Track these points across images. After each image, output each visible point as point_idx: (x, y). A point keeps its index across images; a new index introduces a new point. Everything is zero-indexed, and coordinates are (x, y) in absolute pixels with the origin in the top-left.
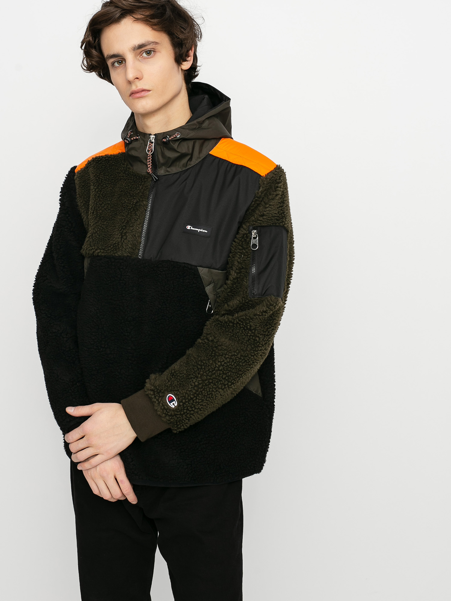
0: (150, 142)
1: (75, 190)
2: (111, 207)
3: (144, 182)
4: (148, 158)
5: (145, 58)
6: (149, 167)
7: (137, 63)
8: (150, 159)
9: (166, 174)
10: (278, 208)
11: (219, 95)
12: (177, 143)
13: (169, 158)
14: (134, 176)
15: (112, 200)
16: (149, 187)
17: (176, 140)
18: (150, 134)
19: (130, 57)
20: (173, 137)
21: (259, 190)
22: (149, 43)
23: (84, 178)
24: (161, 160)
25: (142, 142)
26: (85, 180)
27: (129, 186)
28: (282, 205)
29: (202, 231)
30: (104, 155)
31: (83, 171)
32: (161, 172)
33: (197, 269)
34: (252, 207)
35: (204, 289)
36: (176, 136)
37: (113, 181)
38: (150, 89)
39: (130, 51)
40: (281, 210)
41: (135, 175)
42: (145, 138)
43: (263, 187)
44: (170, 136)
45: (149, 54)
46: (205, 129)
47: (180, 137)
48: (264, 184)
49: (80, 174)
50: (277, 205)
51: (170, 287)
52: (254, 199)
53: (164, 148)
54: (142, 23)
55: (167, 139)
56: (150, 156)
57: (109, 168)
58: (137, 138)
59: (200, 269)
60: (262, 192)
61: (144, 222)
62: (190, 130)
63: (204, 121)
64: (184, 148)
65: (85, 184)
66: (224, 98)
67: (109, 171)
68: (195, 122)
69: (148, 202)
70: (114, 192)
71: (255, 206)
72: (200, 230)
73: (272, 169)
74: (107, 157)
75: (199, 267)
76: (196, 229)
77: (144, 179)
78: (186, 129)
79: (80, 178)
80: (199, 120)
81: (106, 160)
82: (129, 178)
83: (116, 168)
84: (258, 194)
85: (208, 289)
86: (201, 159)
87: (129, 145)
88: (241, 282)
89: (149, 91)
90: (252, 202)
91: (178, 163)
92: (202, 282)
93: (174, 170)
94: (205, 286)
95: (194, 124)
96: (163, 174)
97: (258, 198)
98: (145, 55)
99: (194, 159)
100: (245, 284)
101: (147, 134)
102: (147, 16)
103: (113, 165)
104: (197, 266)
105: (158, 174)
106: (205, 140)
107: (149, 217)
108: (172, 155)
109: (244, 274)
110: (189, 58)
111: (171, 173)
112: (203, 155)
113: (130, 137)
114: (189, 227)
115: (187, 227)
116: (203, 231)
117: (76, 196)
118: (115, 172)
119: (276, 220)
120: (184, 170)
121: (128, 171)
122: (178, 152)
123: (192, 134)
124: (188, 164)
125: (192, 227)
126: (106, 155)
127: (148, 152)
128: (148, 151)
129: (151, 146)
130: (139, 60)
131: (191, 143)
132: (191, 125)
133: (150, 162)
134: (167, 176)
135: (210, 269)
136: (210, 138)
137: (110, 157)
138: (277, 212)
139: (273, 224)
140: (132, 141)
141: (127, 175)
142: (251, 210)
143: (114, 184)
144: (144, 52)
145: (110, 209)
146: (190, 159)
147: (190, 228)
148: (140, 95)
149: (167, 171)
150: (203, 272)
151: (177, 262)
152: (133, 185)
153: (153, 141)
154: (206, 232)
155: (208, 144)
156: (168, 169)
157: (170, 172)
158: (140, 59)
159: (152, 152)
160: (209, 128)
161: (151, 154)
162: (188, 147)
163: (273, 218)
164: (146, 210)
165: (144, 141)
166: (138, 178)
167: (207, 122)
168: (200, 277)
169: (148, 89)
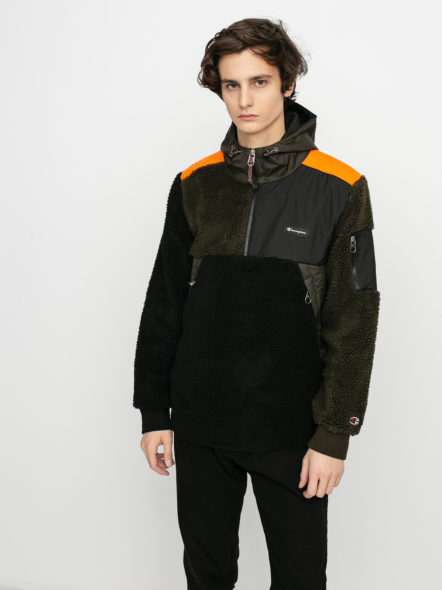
0: (251, 156)
1: (182, 196)
2: (216, 211)
3: (247, 190)
4: (249, 169)
5: (257, 87)
6: (250, 177)
7: (251, 91)
8: (250, 170)
9: (266, 182)
10: (366, 214)
11: (306, 112)
12: (275, 156)
13: (269, 169)
14: (237, 184)
15: (216, 203)
16: (251, 193)
17: (274, 154)
18: (251, 149)
19: (245, 86)
20: (273, 151)
21: (349, 198)
22: (264, 76)
23: (189, 186)
24: (262, 171)
25: (243, 155)
26: (190, 188)
27: (233, 192)
28: (368, 211)
29: (301, 232)
30: (206, 165)
31: (188, 179)
32: (261, 180)
33: (298, 265)
34: (345, 212)
35: (304, 282)
36: (274, 150)
37: (215, 187)
39: (246, 80)
40: (369, 215)
41: (239, 183)
42: (246, 152)
43: (352, 195)
44: (270, 151)
45: (260, 84)
46: (298, 143)
47: (278, 151)
48: (353, 192)
49: (186, 182)
50: (365, 211)
51: (275, 280)
52: (346, 206)
53: (264, 161)
54: (260, 57)
55: (268, 154)
56: (251, 168)
57: (210, 176)
58: (240, 152)
59: (300, 265)
60: (352, 199)
61: (247, 224)
62: (286, 145)
63: (297, 137)
64: (281, 160)
65: (190, 191)
66: (311, 115)
67: (210, 178)
68: (290, 137)
69: (250, 206)
70: (217, 197)
71: (348, 211)
72: (300, 232)
73: (358, 179)
74: (209, 166)
75: (299, 263)
76: (296, 231)
77: (246, 187)
78: (283, 144)
79: (185, 186)
80: (293, 136)
81: (207, 168)
82: (233, 185)
83: (218, 175)
84: (349, 201)
85: (307, 282)
86: (295, 169)
87: (232, 159)
88: (345, 280)
89: (257, 116)
90: (345, 208)
91: (276, 173)
92: (302, 276)
93: (272, 179)
94: (304, 279)
95: (289, 140)
96: (263, 182)
97: (349, 204)
98: (257, 84)
99: (289, 169)
100: (349, 282)
101: (248, 148)
102: (265, 53)
103: (214, 172)
104: (297, 263)
105: (259, 182)
106: (298, 152)
107: (252, 220)
108: (271, 166)
109: (346, 273)
110: (291, 87)
111: (269, 182)
112: (297, 166)
113: (233, 152)
114: (289, 229)
115: (287, 229)
116: (303, 233)
117: (183, 201)
118: (216, 179)
119: (367, 224)
120: (281, 178)
121: (232, 179)
122: (277, 164)
123: (287, 148)
124: (284, 174)
126: (207, 165)
127: (249, 165)
128: (249, 163)
129: (252, 159)
130: (252, 88)
131: (287, 156)
132: (286, 140)
133: (251, 173)
134: (267, 184)
135: (309, 265)
136: (302, 150)
137: (211, 166)
138: (366, 217)
139: (365, 228)
140: (235, 154)
141: (231, 183)
142: (346, 215)
143: (216, 189)
144: (258, 82)
145: (215, 213)
146: (287, 169)
147: (291, 230)
148: (249, 119)
149: (267, 180)
150: (302, 267)
151: (281, 259)
152: (236, 192)
153: (254, 155)
154: (305, 233)
155: (300, 156)
156: (268, 178)
157: (269, 180)
158: (253, 86)
159: (252, 164)
160: (301, 142)
161: (252, 166)
162: (285, 159)
163: (364, 223)
164: (249, 214)
165: (245, 154)
166: (241, 185)
167: (299, 137)
168: (300, 271)
169: (257, 115)
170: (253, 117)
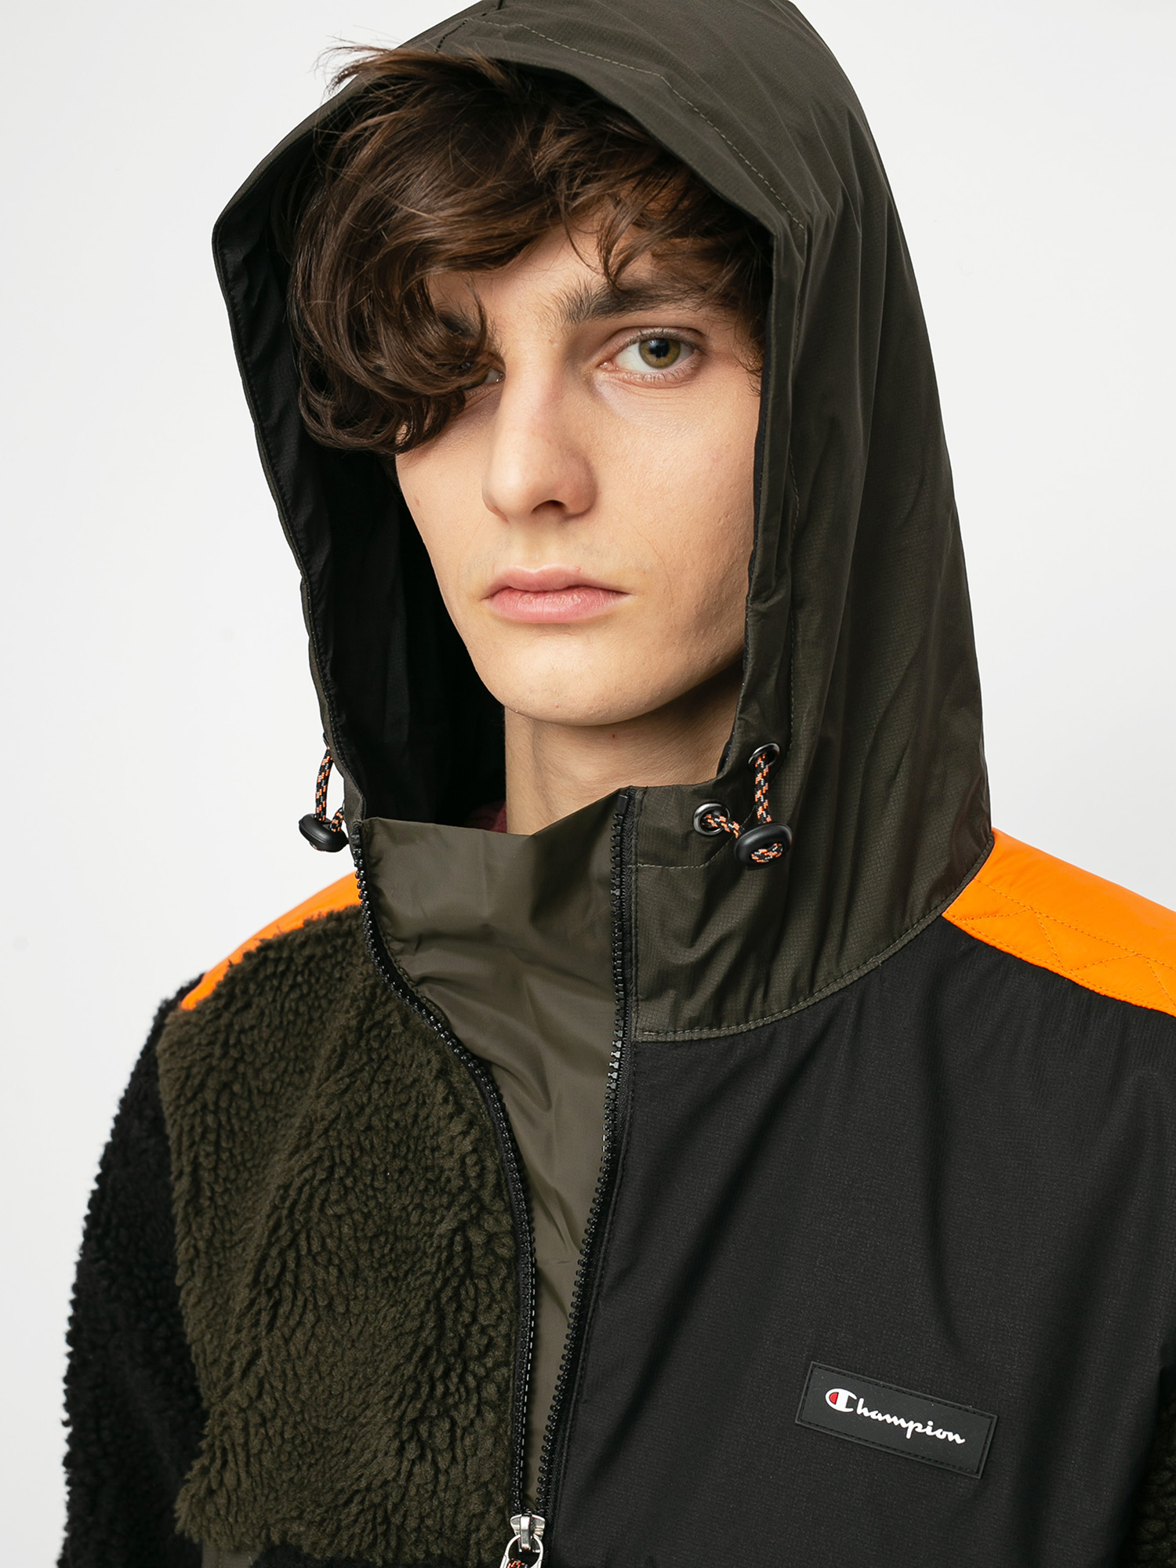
5: (629, 379)
7: (576, 400)
29: (929, 1431)
38: (625, 584)
39: (544, 315)
45: (657, 360)
72: (918, 1427)
76: (896, 1421)
89: (617, 592)
98: (632, 360)
114: (841, 1400)
115: (828, 1397)
116: (940, 1434)
125: (862, 1401)
130: (589, 382)
144: (633, 342)
147: (851, 1403)
148: (555, 612)
154: (959, 1441)
169: (612, 582)
170: (583, 595)
